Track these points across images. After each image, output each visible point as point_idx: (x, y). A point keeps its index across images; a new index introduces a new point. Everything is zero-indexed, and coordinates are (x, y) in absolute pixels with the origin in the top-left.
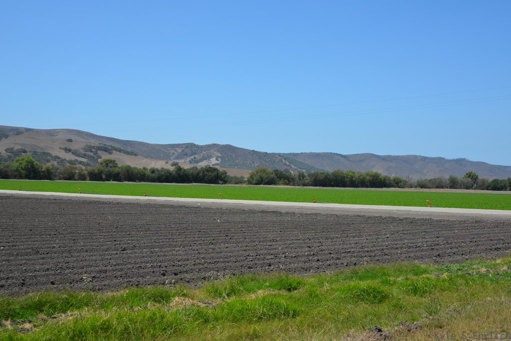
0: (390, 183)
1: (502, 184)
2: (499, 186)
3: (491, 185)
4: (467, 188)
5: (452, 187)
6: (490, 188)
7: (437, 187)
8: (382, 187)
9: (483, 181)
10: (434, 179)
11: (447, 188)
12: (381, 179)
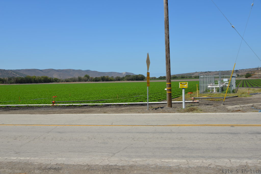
0: (53, 81)
1: (99, 79)
2: (97, 80)
3: (95, 80)
4: (86, 81)
5: (79, 81)
6: (94, 81)
7: (73, 81)
8: (49, 82)
9: (92, 78)
10: (72, 78)
11: (77, 81)
12: (48, 79)
